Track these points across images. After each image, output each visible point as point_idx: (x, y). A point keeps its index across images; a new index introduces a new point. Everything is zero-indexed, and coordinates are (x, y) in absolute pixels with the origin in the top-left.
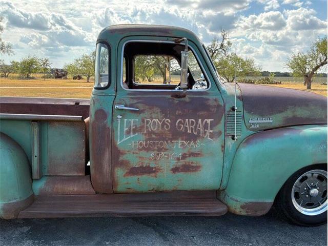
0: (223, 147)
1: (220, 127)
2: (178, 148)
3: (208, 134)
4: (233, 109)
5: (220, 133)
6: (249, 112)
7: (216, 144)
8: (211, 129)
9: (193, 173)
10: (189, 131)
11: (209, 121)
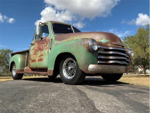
0: (48, 52)
1: (48, 46)
2: (39, 53)
3: (45, 48)
4: (52, 40)
5: (48, 48)
6: (56, 40)
7: (46, 51)
8: (46, 47)
9: (42, 61)
10: (41, 48)
11: (45, 44)
